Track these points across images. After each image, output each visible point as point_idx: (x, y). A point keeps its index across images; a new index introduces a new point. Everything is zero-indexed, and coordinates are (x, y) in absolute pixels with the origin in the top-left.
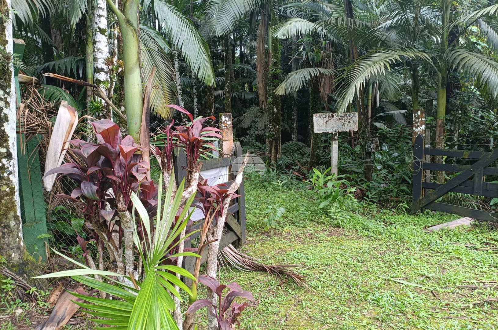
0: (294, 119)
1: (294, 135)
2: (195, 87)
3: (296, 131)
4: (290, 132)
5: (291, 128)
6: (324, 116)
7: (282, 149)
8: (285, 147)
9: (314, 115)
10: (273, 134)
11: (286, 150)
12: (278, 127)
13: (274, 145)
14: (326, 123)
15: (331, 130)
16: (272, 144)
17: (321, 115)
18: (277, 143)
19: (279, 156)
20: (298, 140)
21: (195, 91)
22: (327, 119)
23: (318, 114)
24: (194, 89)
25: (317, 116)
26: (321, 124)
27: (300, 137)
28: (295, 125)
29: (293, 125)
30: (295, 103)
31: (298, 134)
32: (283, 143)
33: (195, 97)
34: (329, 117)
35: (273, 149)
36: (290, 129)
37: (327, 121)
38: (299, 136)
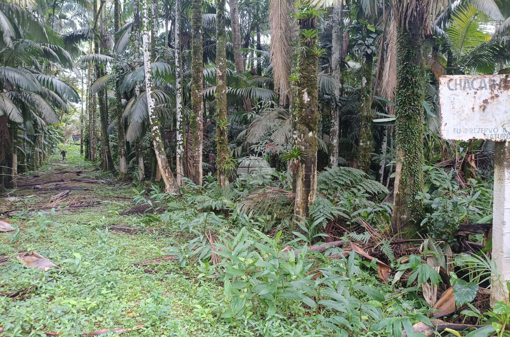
0: (334, 131)
1: (333, 156)
2: (178, 80)
3: (336, 150)
4: (327, 152)
5: (329, 145)
6: (476, 84)
7: (319, 183)
8: (324, 179)
9: (443, 80)
10: (299, 149)
11: (327, 184)
12: (311, 134)
13: (302, 173)
14: (484, 108)
15: (501, 131)
16: (297, 171)
17: (466, 81)
18: (308, 170)
19: (313, 198)
20: (340, 165)
21: (178, 86)
22: (486, 94)
23: (456, 77)
24: (177, 83)
25: (452, 85)
26: (467, 110)
27: (343, 160)
28: (335, 141)
29: (332, 139)
30: (337, 105)
31: (339, 156)
32: (321, 169)
33: (179, 95)
34: (492, 87)
35: (300, 183)
36: (328, 148)
37: (486, 101)
38: (341, 158)
